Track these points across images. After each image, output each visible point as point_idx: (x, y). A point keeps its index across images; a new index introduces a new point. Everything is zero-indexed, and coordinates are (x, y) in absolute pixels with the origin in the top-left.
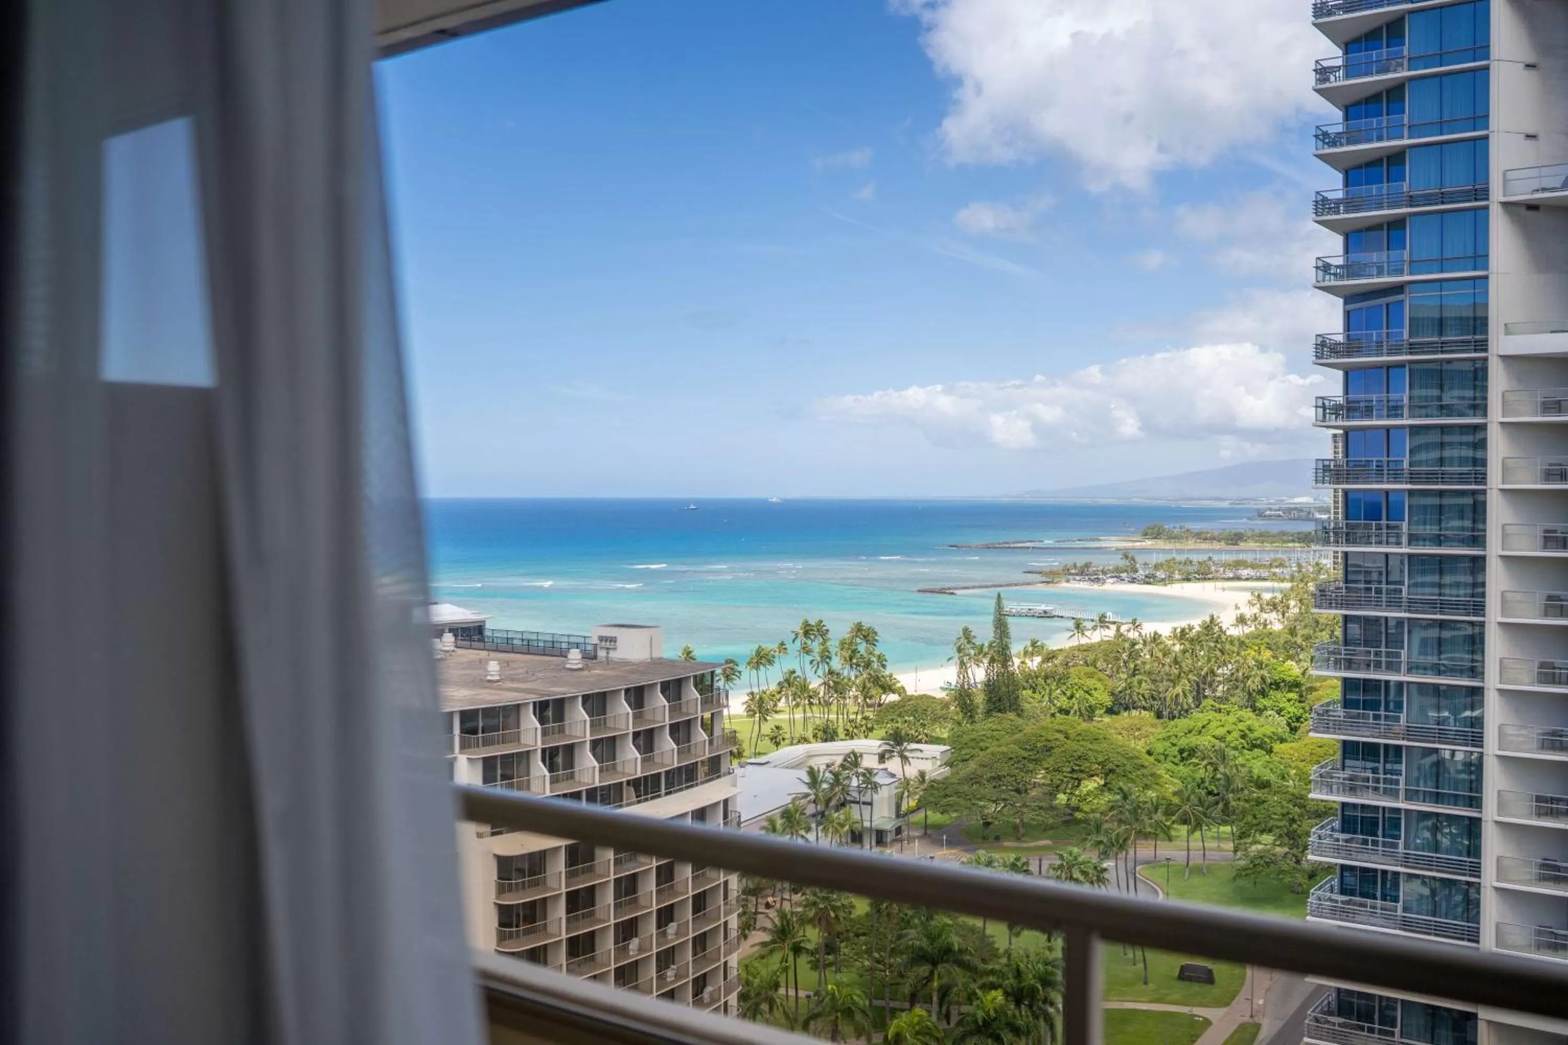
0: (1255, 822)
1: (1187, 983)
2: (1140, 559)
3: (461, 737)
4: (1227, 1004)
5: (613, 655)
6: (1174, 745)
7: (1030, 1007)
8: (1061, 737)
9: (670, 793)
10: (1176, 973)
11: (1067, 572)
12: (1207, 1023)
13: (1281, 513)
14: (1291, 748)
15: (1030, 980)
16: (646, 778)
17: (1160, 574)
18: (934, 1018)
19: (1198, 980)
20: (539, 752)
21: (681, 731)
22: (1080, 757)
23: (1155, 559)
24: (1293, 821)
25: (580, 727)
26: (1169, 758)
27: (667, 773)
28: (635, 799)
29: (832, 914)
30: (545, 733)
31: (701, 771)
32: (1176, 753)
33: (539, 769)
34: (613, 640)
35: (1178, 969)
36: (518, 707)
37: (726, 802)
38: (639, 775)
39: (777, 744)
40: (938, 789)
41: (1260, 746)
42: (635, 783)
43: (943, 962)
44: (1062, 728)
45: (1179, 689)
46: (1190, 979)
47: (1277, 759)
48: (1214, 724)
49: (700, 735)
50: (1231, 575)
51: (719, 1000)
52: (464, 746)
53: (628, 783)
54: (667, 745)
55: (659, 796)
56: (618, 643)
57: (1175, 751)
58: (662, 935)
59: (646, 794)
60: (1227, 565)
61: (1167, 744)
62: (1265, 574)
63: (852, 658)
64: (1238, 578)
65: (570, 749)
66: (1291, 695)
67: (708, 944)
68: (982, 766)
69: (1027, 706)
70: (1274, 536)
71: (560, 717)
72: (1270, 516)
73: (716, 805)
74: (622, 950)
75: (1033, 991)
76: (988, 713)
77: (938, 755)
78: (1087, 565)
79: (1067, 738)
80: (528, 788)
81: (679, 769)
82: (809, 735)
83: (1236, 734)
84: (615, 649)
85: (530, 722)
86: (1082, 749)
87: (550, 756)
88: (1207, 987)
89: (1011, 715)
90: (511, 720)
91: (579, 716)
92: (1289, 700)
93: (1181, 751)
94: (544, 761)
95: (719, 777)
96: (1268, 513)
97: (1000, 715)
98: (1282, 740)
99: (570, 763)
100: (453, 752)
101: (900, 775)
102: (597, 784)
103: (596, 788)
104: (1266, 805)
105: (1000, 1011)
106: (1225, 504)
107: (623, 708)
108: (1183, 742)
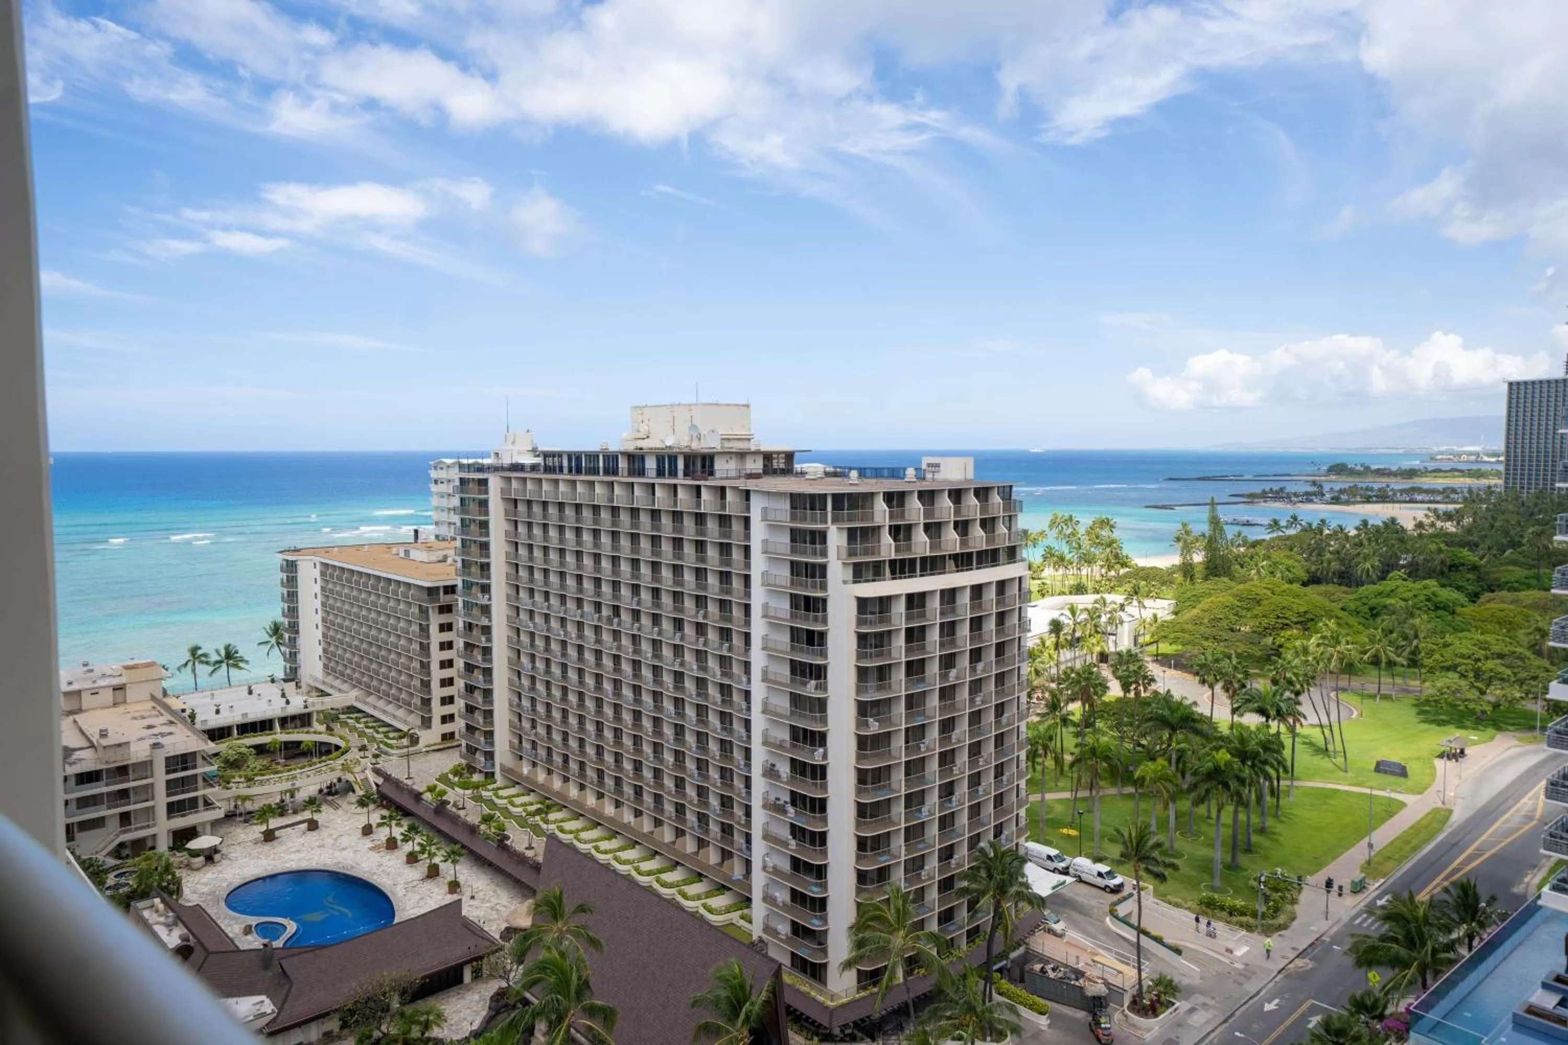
0: (1441, 659)
1: (1381, 775)
2: (1326, 487)
3: (833, 514)
4: (1420, 793)
5: (937, 476)
6: (1365, 604)
7: (1253, 766)
8: (1269, 593)
9: (980, 568)
10: (1373, 767)
11: (1264, 496)
12: (1403, 805)
13: (1451, 457)
14: (1473, 611)
15: (1252, 746)
16: (962, 554)
17: (1344, 497)
18: (1173, 768)
19: (1393, 773)
20: (887, 527)
21: (988, 524)
22: (1284, 608)
23: (1337, 487)
24: (1478, 660)
25: (914, 513)
26: (1362, 614)
27: (978, 552)
28: (955, 569)
29: (1092, 690)
30: (891, 514)
31: (1002, 557)
32: (1367, 610)
33: (887, 539)
34: (937, 465)
35: (1374, 765)
36: (872, 494)
37: (1020, 578)
38: (958, 551)
39: (1043, 595)
40: (1168, 627)
41: (1445, 608)
42: (955, 557)
43: (1181, 728)
44: (1269, 586)
45: (1368, 565)
46: (1385, 772)
47: (1460, 619)
48: (1401, 590)
49: (1002, 529)
50: (1408, 499)
51: (1014, 724)
52: (835, 520)
53: (950, 555)
54: (977, 532)
55: (971, 569)
56: (941, 468)
57: (1366, 609)
58: (973, 670)
59: (962, 566)
60: (1402, 491)
61: (1359, 603)
62: (1439, 498)
63: (1097, 541)
64: (1412, 501)
65: (909, 528)
66: (1469, 576)
67: (1006, 681)
68: (1205, 611)
69: (1237, 575)
70: (1446, 472)
71: (901, 504)
72: (1441, 459)
73: (1013, 579)
74: (944, 676)
75: (1255, 755)
76: (1206, 578)
77: (1166, 607)
78: (1282, 489)
79: (1273, 594)
80: (879, 553)
81: (986, 551)
82: (1067, 590)
83: (1422, 598)
84: (938, 472)
85: (880, 506)
86: (1286, 602)
87: (895, 531)
88: (1402, 780)
89: (1225, 579)
90: (868, 504)
91: (915, 505)
92: (1468, 580)
93: (1371, 609)
94: (890, 533)
95: (1015, 562)
96: (1439, 457)
97: (1217, 579)
98: (1463, 606)
99: (908, 537)
100: (826, 522)
101: (1137, 616)
102: (928, 554)
103: (927, 557)
104: (1452, 647)
105: (1228, 764)
106: (1401, 451)
107: (945, 502)
108: (1374, 602)
